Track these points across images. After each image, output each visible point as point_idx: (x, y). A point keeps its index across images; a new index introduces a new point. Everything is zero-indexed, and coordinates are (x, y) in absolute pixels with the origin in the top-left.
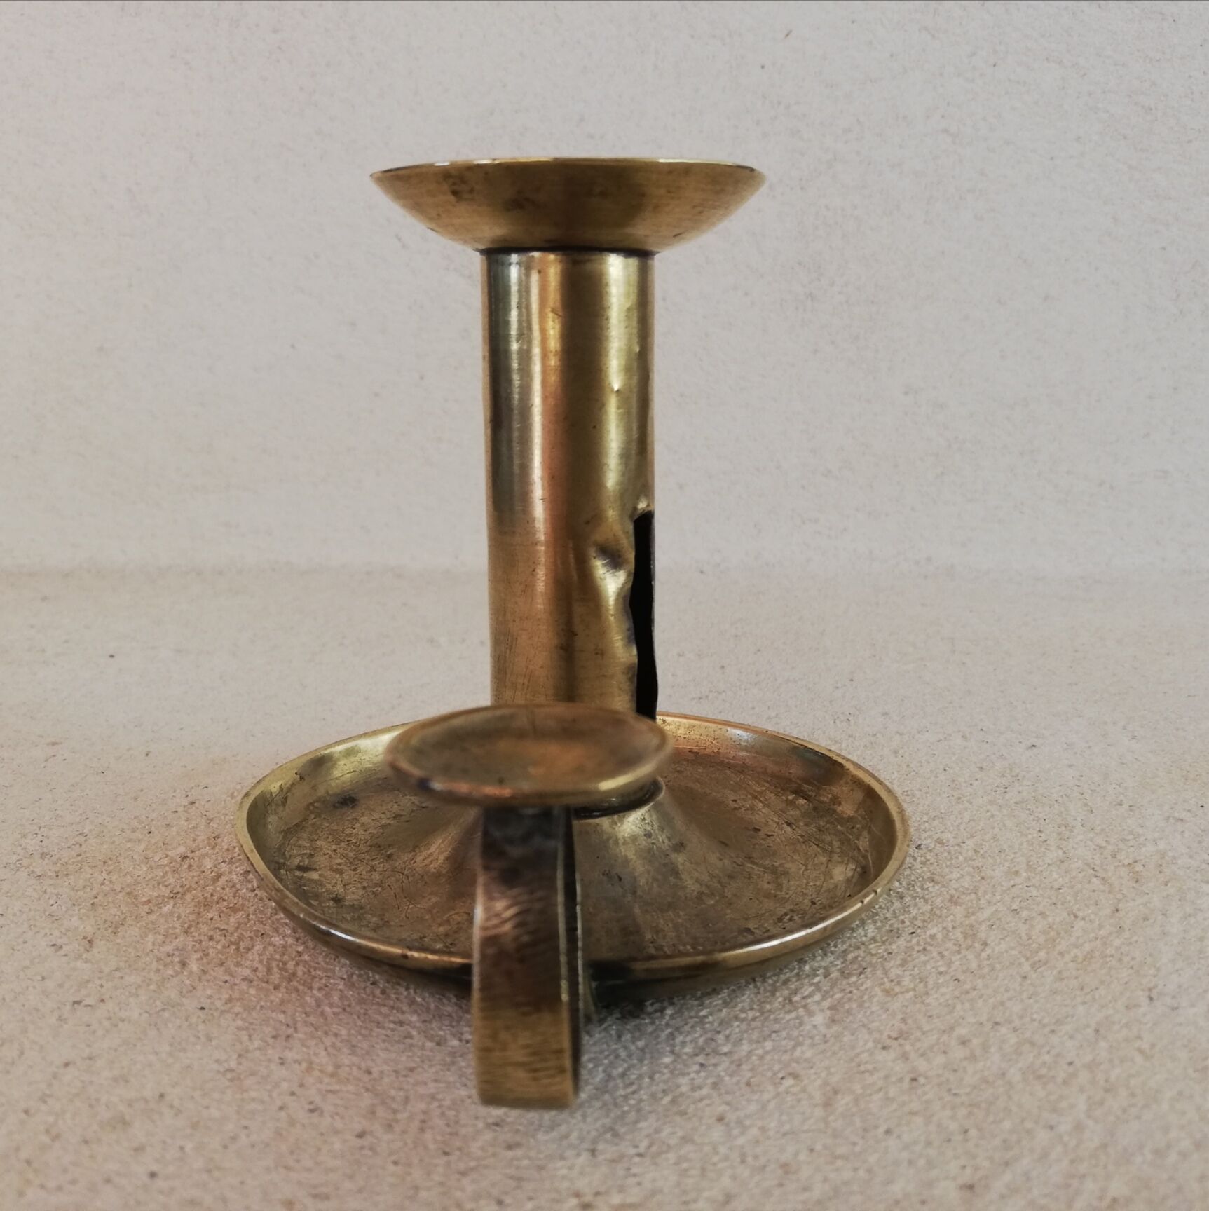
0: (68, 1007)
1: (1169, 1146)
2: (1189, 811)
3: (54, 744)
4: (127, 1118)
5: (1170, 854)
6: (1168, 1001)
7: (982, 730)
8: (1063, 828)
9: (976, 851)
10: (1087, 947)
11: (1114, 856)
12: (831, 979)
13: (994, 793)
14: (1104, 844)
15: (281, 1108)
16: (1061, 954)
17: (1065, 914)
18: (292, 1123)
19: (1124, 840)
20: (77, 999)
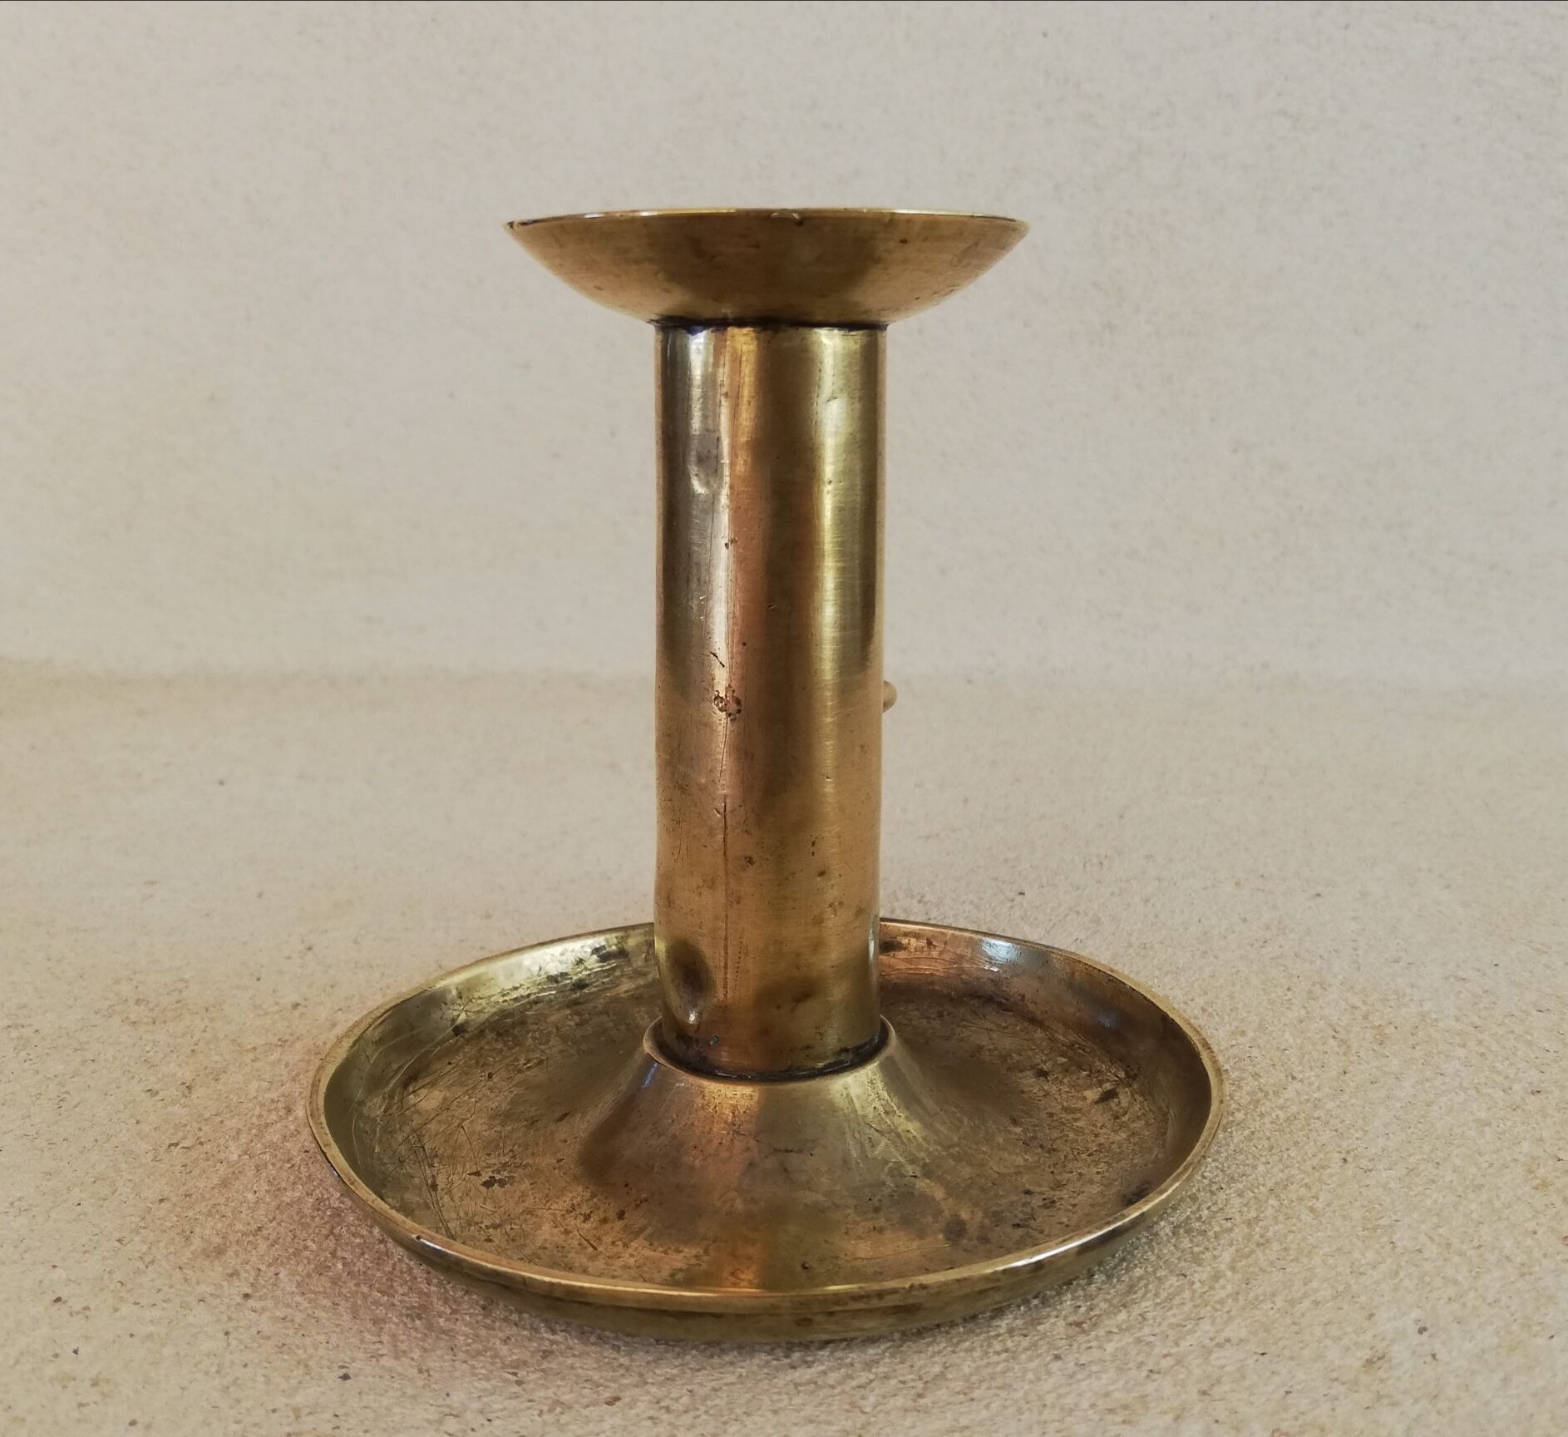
0: (164, 1148)
1: (1305, 1295)
2: (1479, 970)
3: (152, 883)
5: (1434, 1016)
6: (1364, 1163)
7: (1262, 876)
8: (1318, 986)
9: (1204, 1010)
10: (1294, 1109)
11: (1366, 1017)
13: (1249, 947)
14: (1359, 1004)
16: (1262, 1115)
17: (1282, 1076)
19: (1384, 1000)
20: (174, 1141)
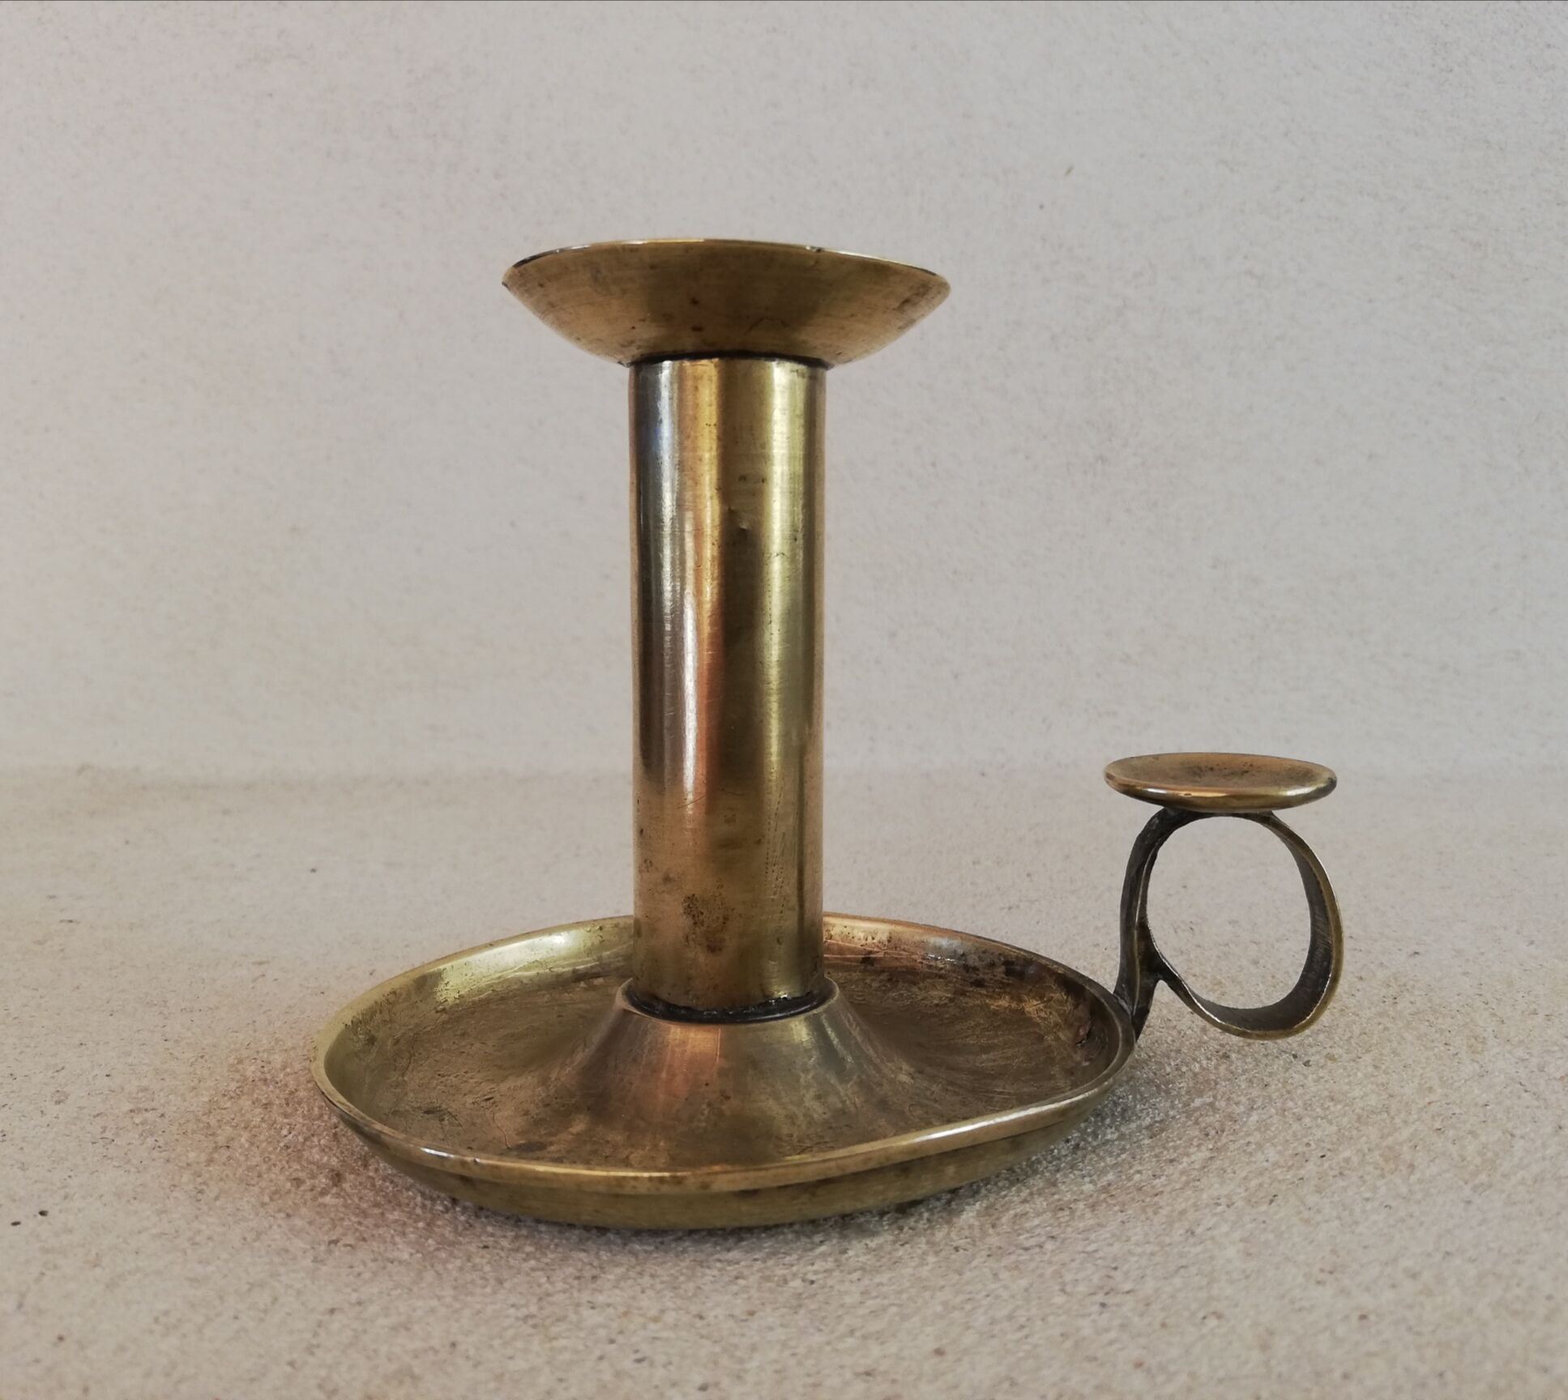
0: (323, 1248)
3: (261, 963)
4: (416, 1371)
8: (1473, 1040)
9: (1376, 1067)
10: (1535, 1168)
11: (1541, 1070)
12: (1237, 1208)
13: (1382, 1005)
14: (1527, 1056)
15: (601, 1358)
16: (1504, 1176)
17: (1499, 1134)
18: (618, 1375)
20: (334, 1238)
